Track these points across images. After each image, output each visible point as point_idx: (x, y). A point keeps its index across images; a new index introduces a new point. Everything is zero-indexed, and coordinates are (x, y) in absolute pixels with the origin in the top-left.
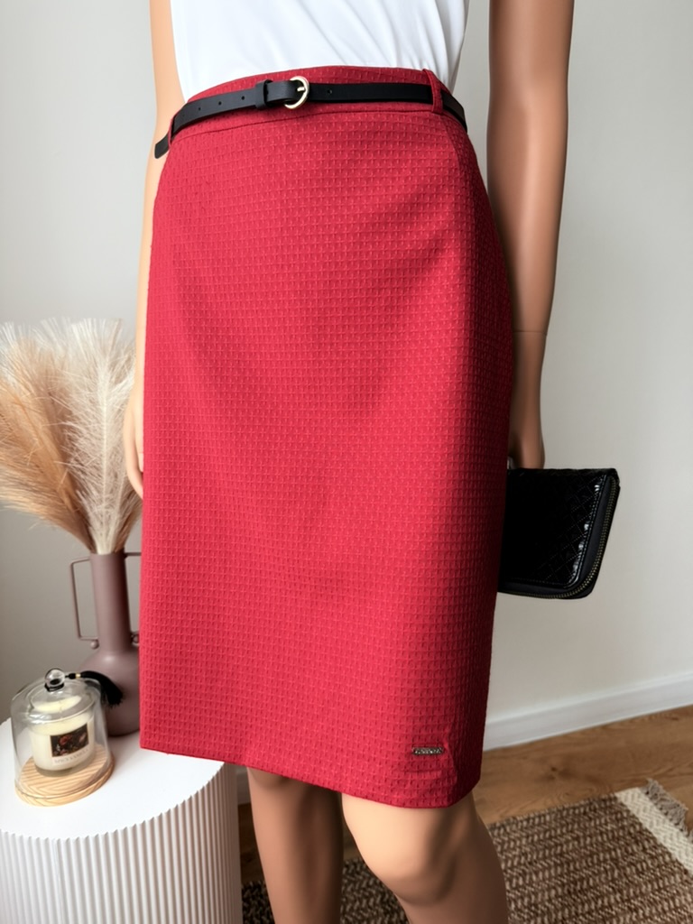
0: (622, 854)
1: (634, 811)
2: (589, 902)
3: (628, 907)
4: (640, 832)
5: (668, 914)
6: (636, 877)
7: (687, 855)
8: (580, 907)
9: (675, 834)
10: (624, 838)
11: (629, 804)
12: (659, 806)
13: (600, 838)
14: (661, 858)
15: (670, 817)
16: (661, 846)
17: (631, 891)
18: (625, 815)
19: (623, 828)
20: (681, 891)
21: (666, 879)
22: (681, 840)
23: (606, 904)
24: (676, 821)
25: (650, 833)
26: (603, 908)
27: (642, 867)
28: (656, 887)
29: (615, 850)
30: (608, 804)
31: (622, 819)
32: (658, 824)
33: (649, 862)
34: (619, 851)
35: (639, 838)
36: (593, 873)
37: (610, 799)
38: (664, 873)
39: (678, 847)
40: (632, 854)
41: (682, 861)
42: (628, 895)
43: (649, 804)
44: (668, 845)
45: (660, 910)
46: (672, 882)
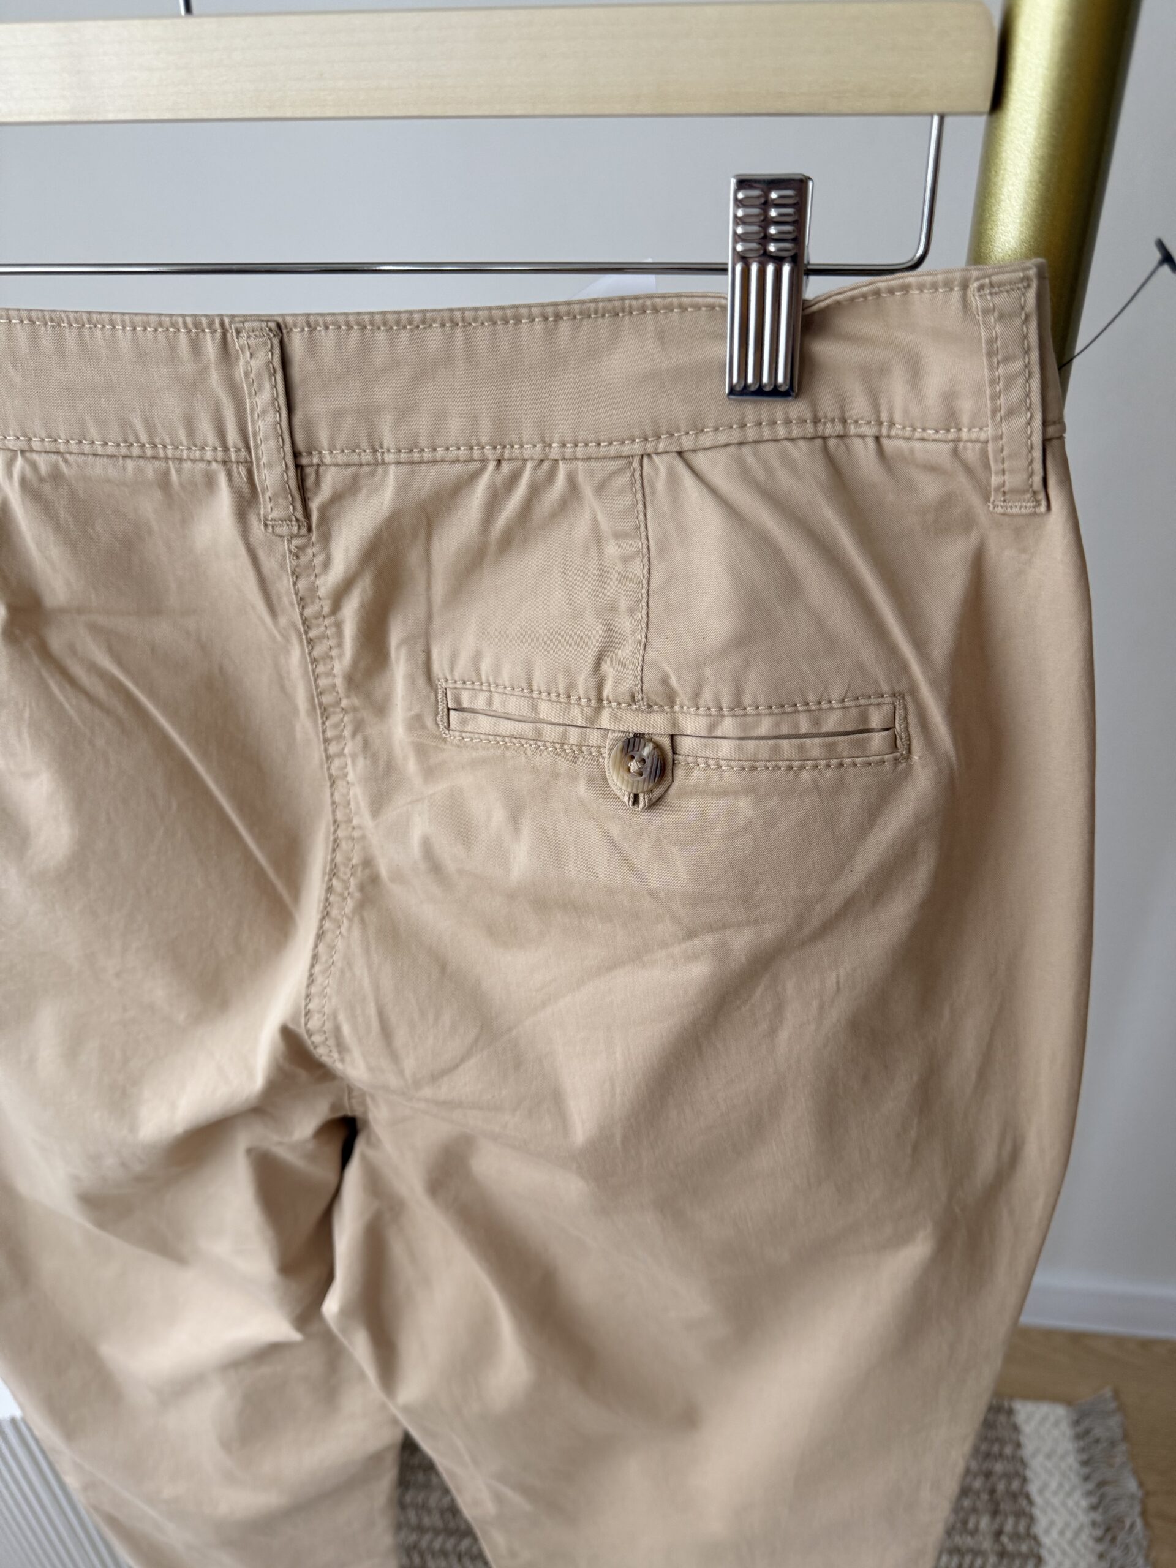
1: (1028, 1450)
9: (1075, 1525)
10: (978, 1494)
11: (1027, 1429)
12: (1085, 1457)
14: (1018, 1564)
15: (1090, 1486)
16: (1035, 1539)
18: (1008, 1450)
19: (988, 1474)
22: (1078, 1544)
24: (1094, 1500)
25: (1031, 1502)
31: (1000, 1456)
32: (1055, 1493)
33: (992, 1560)
35: (1002, 1506)
39: (1064, 1553)
40: (973, 1533)
43: (1067, 1446)
44: (1046, 1541)
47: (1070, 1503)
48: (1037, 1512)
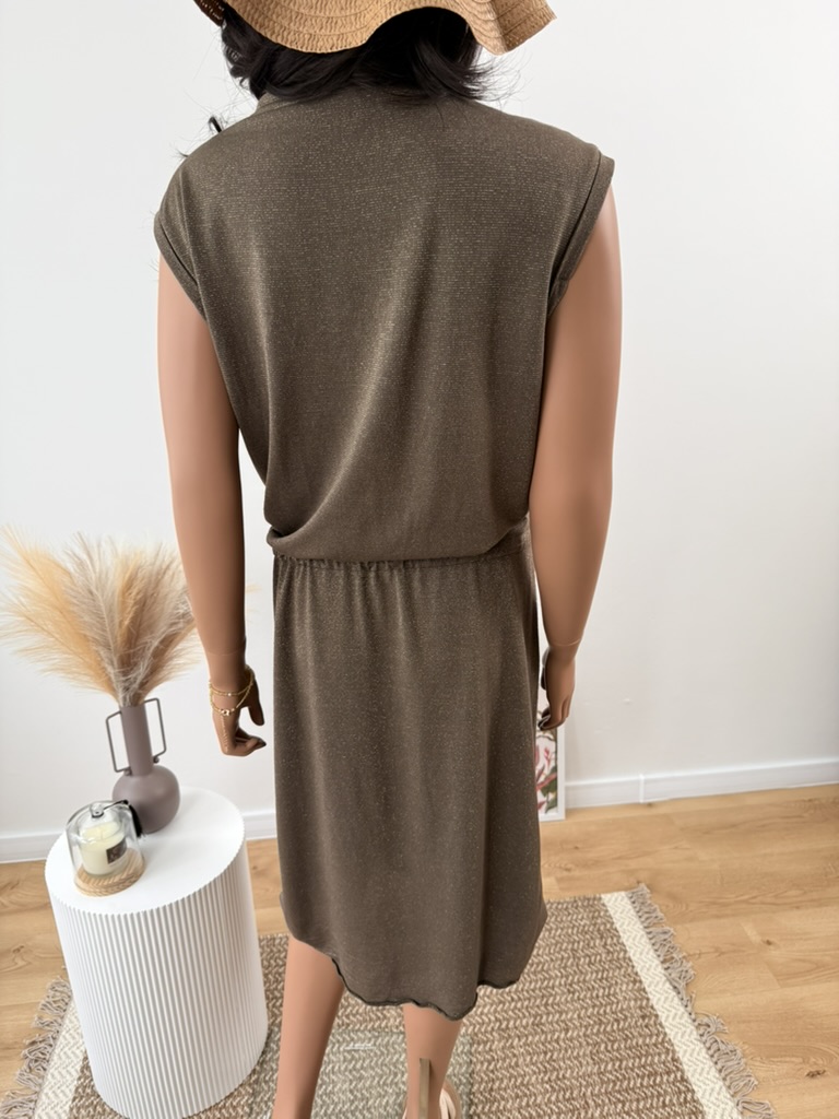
0: (583, 947)
1: (611, 912)
2: (536, 981)
3: (569, 990)
4: (609, 930)
5: (600, 999)
6: (586, 967)
7: (641, 954)
8: (527, 984)
9: (639, 936)
10: (592, 933)
11: (610, 905)
12: (637, 910)
13: (570, 931)
14: (616, 954)
15: (643, 919)
16: (623, 944)
17: (576, 978)
18: (602, 914)
19: (595, 924)
20: (619, 981)
21: (612, 972)
22: (642, 942)
23: (551, 984)
24: (645, 925)
25: (617, 931)
26: (547, 987)
27: (596, 959)
28: (599, 976)
29: (579, 942)
30: (591, 903)
31: (598, 917)
32: (628, 925)
33: (604, 956)
34: (582, 943)
35: (605, 935)
36: (552, 960)
37: (594, 899)
38: (613, 966)
39: (637, 946)
40: (592, 948)
41: (633, 958)
42: (572, 981)
43: (630, 907)
44: (628, 944)
45: (594, 995)
46: (616, 974)
47: (636, 927)
48: (621, 934)
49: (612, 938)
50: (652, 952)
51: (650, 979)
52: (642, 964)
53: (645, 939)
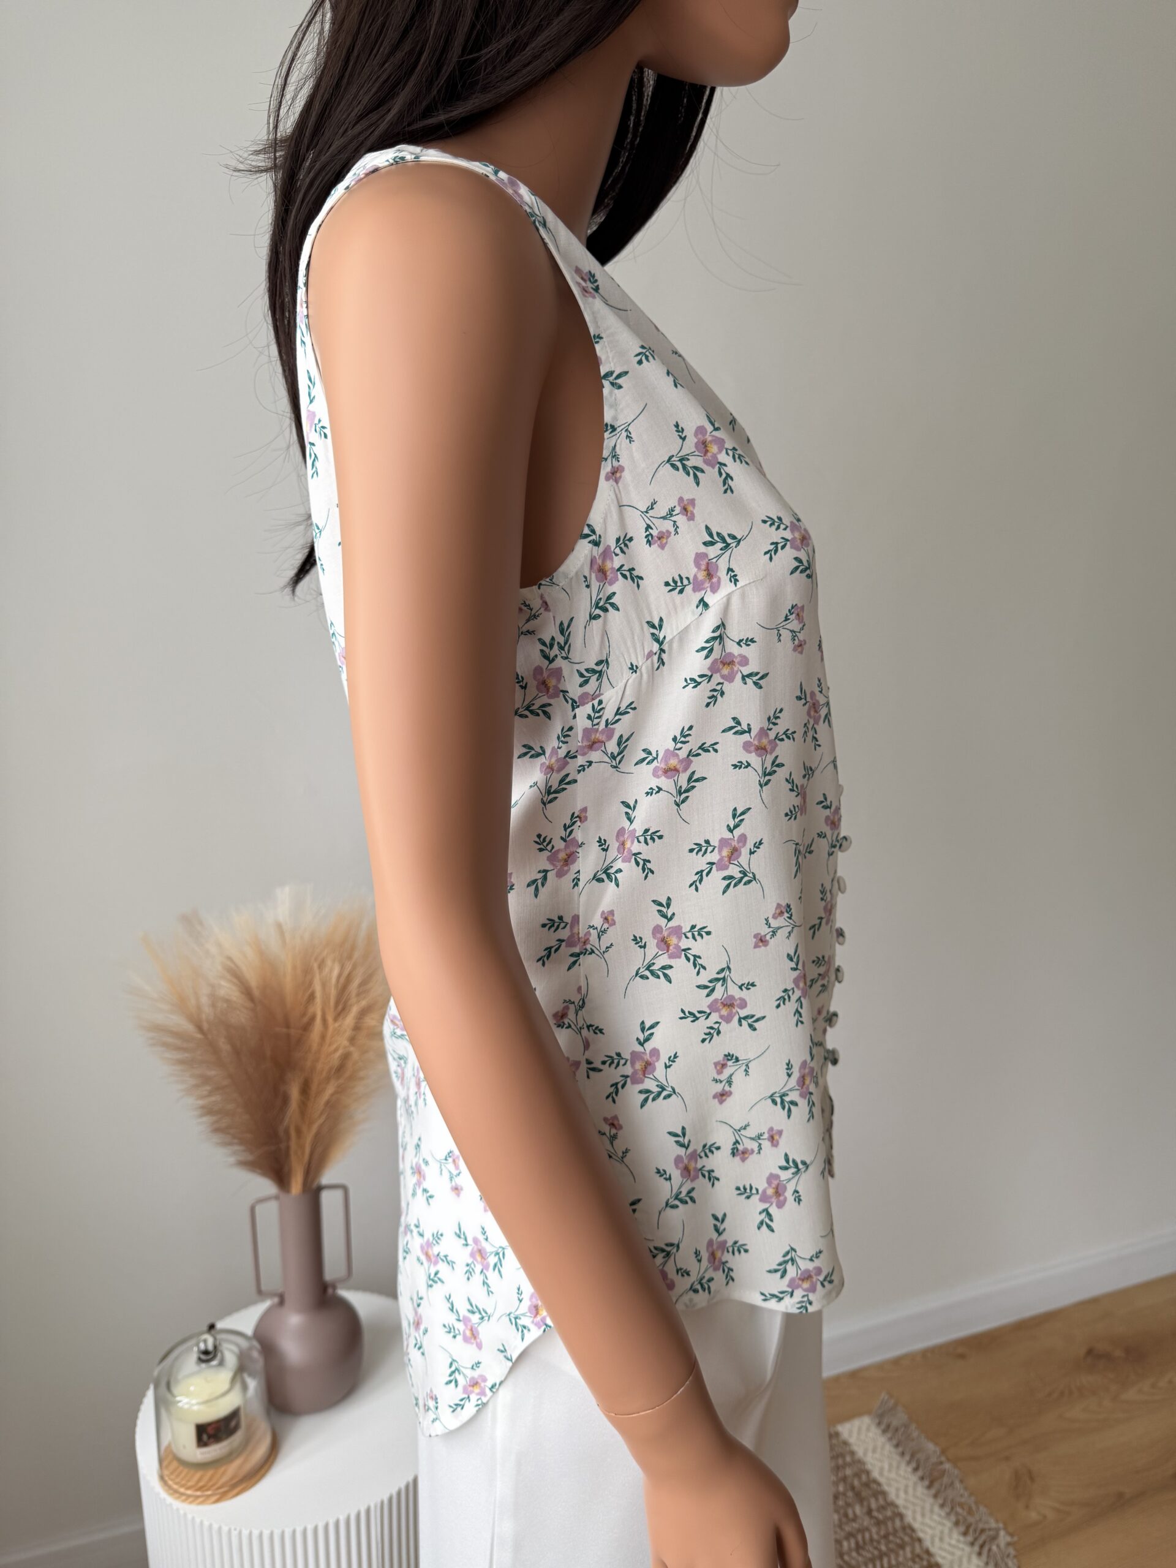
1: (860, 1453)
4: (867, 1485)
6: (854, 1554)
7: (923, 1515)
9: (911, 1484)
10: (844, 1494)
11: (852, 1440)
12: (895, 1442)
14: (890, 1524)
19: (844, 1479)
21: (893, 1556)
25: (879, 1484)
27: (863, 1538)
31: (845, 1465)
33: (874, 1530)
35: (864, 1494)
38: (891, 1546)
39: (914, 1504)
40: (854, 1520)
41: (916, 1525)
43: (881, 1440)
44: (900, 1502)
46: (901, 1559)
47: (901, 1473)
49: (877, 1499)
50: (936, 1509)
51: (949, 1557)
52: (930, 1531)
53: (921, 1490)
